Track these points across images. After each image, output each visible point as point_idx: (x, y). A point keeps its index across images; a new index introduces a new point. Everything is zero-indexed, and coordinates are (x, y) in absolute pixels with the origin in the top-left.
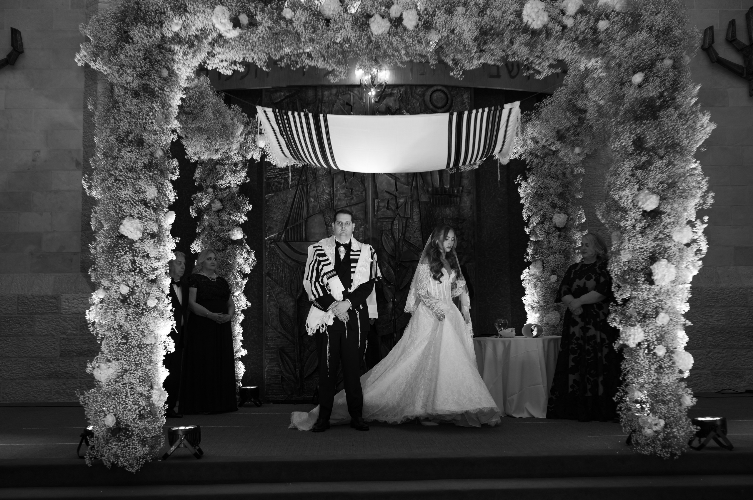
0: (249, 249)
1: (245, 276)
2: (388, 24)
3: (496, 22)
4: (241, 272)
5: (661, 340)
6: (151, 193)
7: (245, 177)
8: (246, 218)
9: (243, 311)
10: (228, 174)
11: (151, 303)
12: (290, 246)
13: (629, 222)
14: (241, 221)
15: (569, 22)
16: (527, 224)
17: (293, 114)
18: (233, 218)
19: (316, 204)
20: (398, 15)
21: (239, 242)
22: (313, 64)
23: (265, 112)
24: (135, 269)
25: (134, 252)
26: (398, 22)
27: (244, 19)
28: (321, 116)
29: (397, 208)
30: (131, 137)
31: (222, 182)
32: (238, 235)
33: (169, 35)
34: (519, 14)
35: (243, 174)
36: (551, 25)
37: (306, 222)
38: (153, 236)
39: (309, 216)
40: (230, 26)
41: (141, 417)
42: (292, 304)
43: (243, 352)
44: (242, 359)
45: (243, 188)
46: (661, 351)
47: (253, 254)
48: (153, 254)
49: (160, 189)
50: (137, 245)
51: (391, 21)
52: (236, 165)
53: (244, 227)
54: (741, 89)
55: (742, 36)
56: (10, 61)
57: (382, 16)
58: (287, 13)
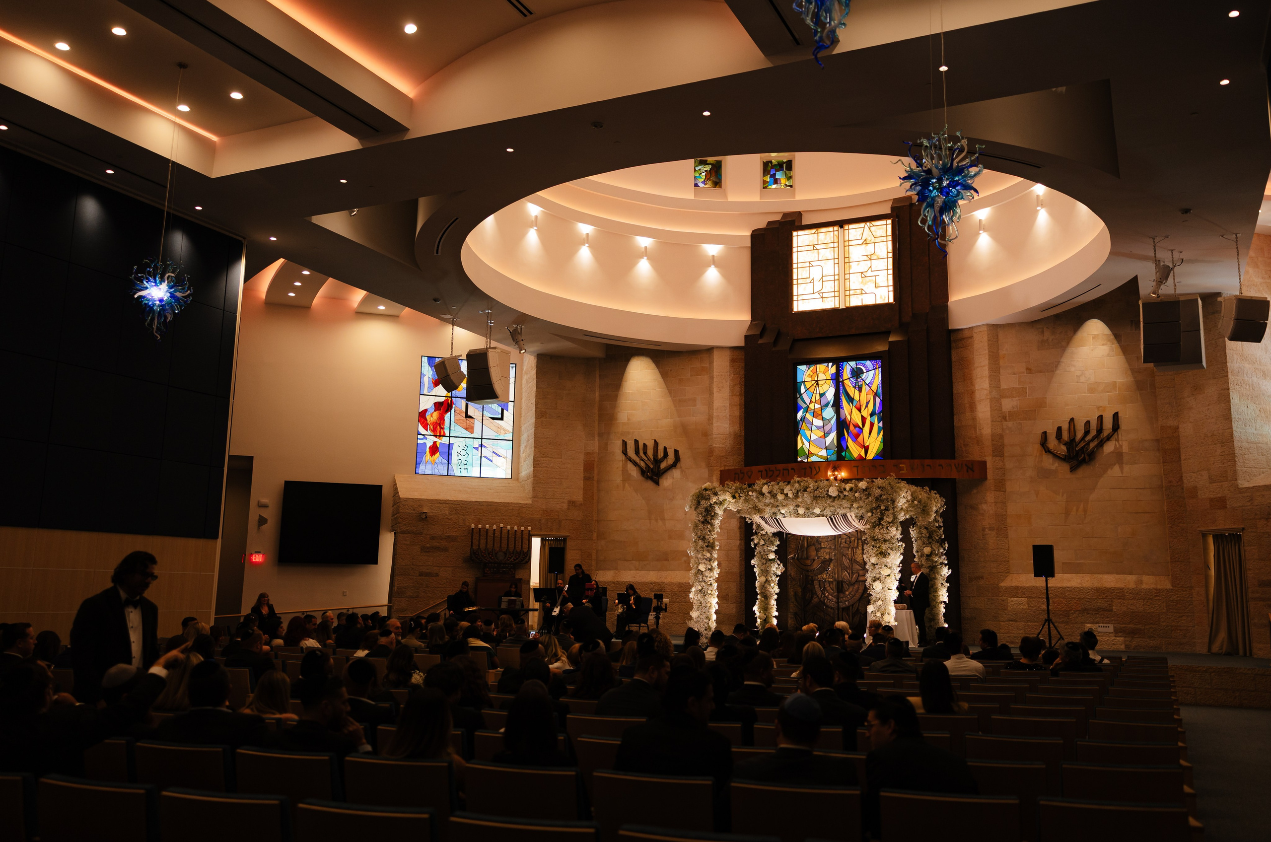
0: (779, 563)
1: (777, 576)
4: (775, 574)
6: (707, 556)
8: (776, 548)
9: (776, 594)
11: (710, 592)
12: (800, 562)
14: (774, 550)
18: (769, 548)
19: (811, 540)
21: (773, 560)
23: (757, 518)
24: (705, 580)
25: (704, 575)
38: (709, 569)
39: (808, 546)
41: (706, 630)
42: (800, 590)
43: (777, 614)
44: (776, 617)
48: (710, 575)
50: (705, 572)
53: (776, 552)
54: (1065, 467)
55: (1065, 436)
56: (674, 465)
57: (781, 493)
58: (750, 493)
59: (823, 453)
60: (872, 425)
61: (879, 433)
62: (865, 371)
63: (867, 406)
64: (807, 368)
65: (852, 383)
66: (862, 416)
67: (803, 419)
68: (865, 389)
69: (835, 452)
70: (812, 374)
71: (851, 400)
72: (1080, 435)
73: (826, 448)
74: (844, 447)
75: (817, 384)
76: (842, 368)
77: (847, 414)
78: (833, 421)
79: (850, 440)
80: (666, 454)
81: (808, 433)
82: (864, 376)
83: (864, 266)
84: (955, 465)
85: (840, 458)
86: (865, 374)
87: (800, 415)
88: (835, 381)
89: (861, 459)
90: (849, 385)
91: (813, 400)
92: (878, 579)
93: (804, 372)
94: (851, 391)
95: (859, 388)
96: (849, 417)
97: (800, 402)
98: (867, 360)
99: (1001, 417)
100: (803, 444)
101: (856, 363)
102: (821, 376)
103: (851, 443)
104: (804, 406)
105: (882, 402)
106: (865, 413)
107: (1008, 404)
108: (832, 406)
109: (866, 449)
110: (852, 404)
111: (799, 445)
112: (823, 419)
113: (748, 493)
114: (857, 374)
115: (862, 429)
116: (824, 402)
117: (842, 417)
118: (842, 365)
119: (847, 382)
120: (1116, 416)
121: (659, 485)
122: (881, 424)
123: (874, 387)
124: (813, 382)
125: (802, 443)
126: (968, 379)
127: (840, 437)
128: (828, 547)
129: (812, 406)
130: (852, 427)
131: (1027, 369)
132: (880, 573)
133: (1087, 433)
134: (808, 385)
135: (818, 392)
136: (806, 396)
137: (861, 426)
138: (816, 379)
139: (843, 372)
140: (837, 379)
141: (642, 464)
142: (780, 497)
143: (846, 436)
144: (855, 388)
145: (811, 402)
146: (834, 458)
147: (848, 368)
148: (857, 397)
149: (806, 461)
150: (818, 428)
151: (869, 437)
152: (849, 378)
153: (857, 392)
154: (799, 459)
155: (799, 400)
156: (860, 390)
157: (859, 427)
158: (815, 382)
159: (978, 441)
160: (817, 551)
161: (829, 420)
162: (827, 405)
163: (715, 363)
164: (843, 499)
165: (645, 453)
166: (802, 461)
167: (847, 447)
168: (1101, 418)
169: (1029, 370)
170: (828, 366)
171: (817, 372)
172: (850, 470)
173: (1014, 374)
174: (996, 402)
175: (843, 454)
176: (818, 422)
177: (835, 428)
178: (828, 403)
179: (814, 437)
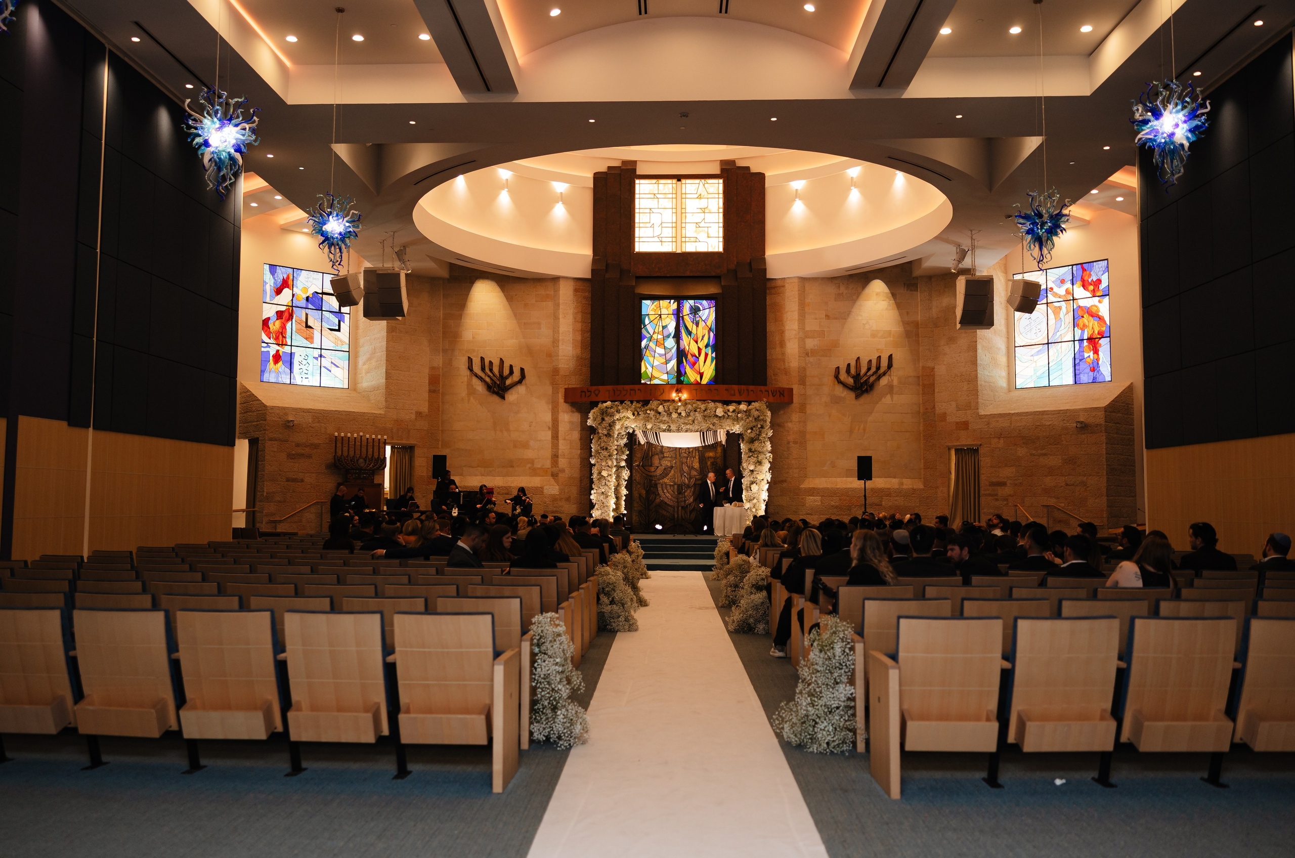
1: (626, 480)
4: (624, 479)
5: (754, 507)
6: (610, 463)
8: (626, 457)
11: (609, 494)
12: (644, 468)
14: (625, 458)
21: (624, 467)
24: (605, 484)
26: (680, 414)
27: (636, 413)
28: (658, 434)
29: (689, 453)
32: (623, 464)
33: (615, 419)
34: (715, 412)
35: (626, 439)
37: (651, 458)
38: (610, 475)
39: (652, 456)
42: (644, 492)
45: (626, 445)
46: (754, 510)
49: (613, 463)
50: (606, 478)
52: (623, 435)
54: (852, 395)
55: (853, 371)
56: (520, 382)
57: (676, 413)
59: (665, 377)
60: (706, 355)
61: (712, 362)
62: (701, 309)
63: (702, 339)
64: (651, 303)
65: (690, 318)
66: (699, 347)
67: (647, 347)
68: (702, 324)
69: (675, 377)
70: (655, 308)
71: (689, 333)
72: (863, 371)
73: (667, 373)
74: (683, 372)
75: (661, 317)
76: (683, 305)
77: (686, 345)
78: (674, 350)
79: (688, 367)
80: (511, 372)
81: (651, 359)
82: (700, 313)
83: (698, 218)
84: (771, 391)
85: (679, 382)
86: (701, 311)
87: (644, 343)
88: (676, 316)
89: (698, 384)
90: (688, 320)
91: (656, 331)
92: (755, 482)
93: (648, 307)
94: (690, 325)
95: (696, 323)
96: (687, 348)
97: (644, 331)
98: (703, 300)
99: (806, 354)
100: (647, 368)
101: (694, 302)
102: (664, 311)
103: (688, 370)
104: (648, 335)
105: (716, 336)
106: (702, 345)
107: (811, 344)
108: (673, 338)
109: (701, 375)
110: (691, 336)
111: (643, 369)
112: (665, 348)
114: (695, 311)
115: (698, 358)
116: (666, 333)
117: (682, 347)
118: (683, 303)
119: (686, 318)
120: (890, 357)
121: (505, 400)
122: (714, 355)
123: (709, 324)
125: (645, 367)
126: (779, 320)
127: (680, 363)
129: (655, 336)
130: (689, 356)
131: (826, 316)
132: (757, 478)
133: (869, 369)
134: (652, 318)
135: (661, 324)
136: (650, 327)
137: (698, 356)
138: (659, 313)
139: (683, 309)
140: (678, 314)
141: (488, 379)
142: (674, 416)
143: (685, 363)
144: (693, 323)
145: (654, 333)
146: (674, 381)
147: (687, 305)
148: (694, 331)
149: (649, 383)
150: (661, 355)
151: (704, 365)
152: (688, 314)
153: (695, 326)
154: (643, 382)
155: (643, 330)
156: (697, 325)
157: (695, 356)
158: (658, 315)
159: (786, 372)
160: (660, 460)
161: (670, 349)
162: (668, 336)
163: (561, 292)
164: (727, 418)
165: (491, 370)
166: (645, 384)
167: (685, 373)
168: (879, 357)
169: (827, 317)
170: (670, 303)
171: (660, 307)
172: (690, 393)
173: (816, 319)
174: (802, 341)
175: (682, 378)
176: (660, 351)
177: (675, 356)
178: (670, 334)
179: (656, 363)
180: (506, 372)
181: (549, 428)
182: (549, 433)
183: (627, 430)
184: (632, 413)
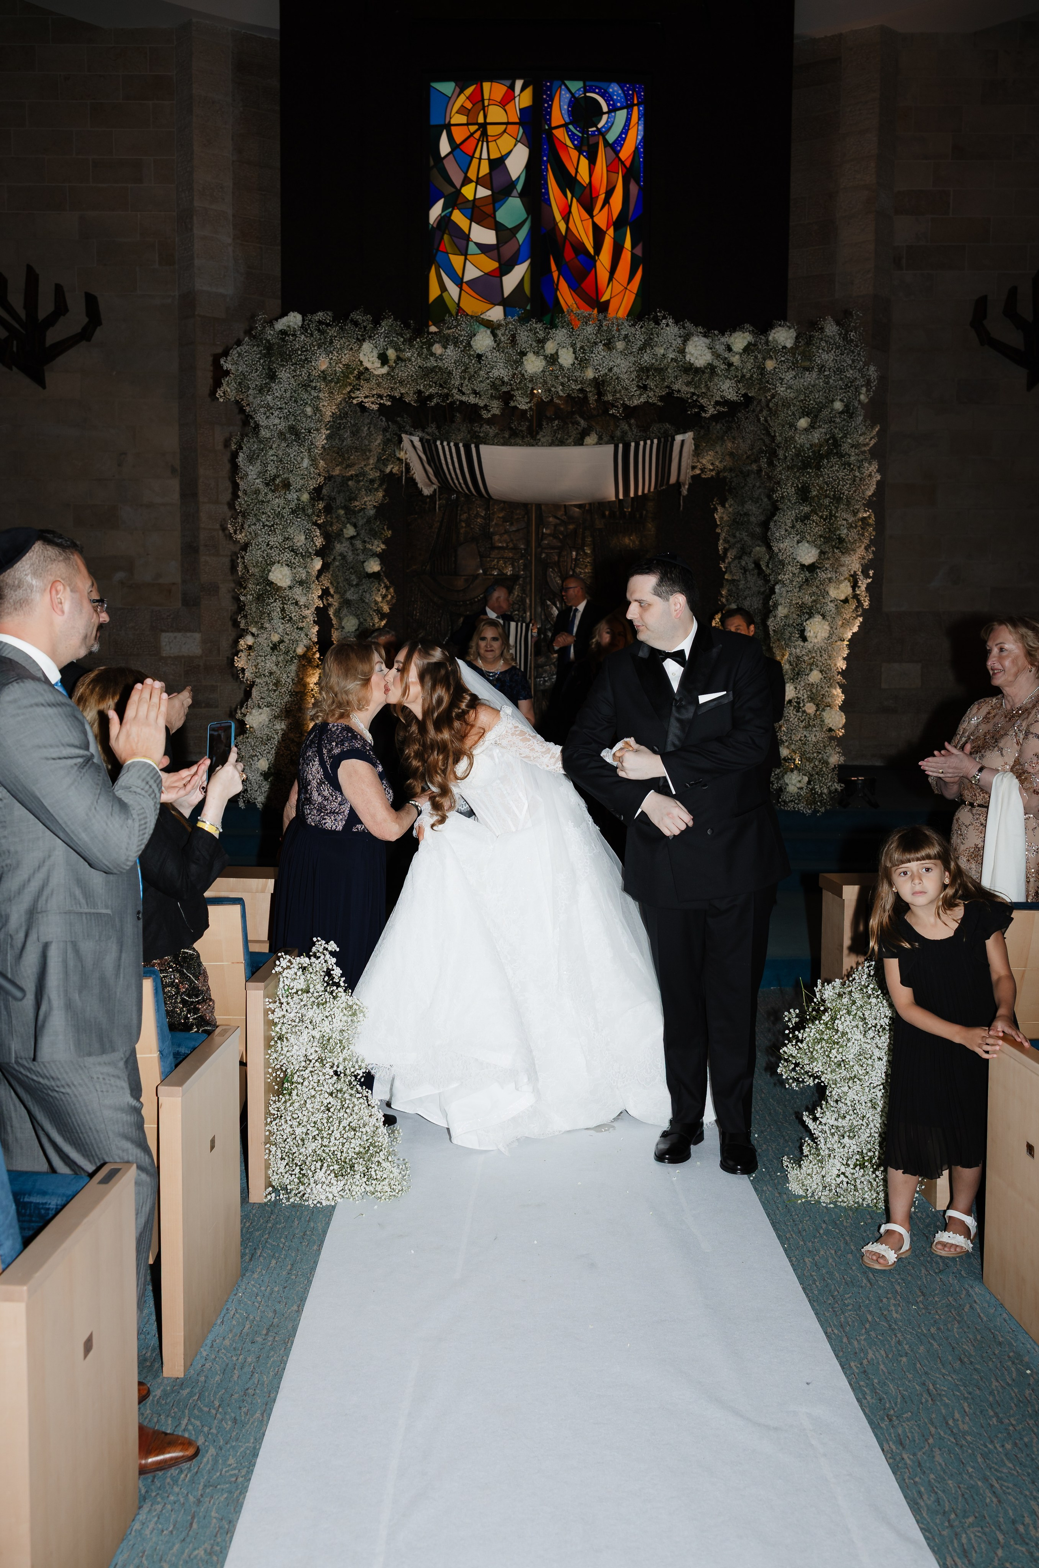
0: (388, 584)
2: (544, 363)
3: (656, 360)
4: (379, 611)
6: (300, 540)
7: (384, 496)
8: (383, 546)
10: (363, 492)
13: (786, 577)
14: (378, 550)
15: (736, 360)
16: (723, 558)
17: (442, 444)
18: (367, 545)
20: (553, 352)
21: (375, 576)
22: (464, 398)
23: (412, 441)
24: (285, 616)
25: (284, 600)
26: (553, 359)
27: (391, 353)
28: (473, 446)
29: (566, 536)
30: (278, 481)
31: (357, 503)
32: (374, 566)
33: (316, 374)
35: (380, 494)
36: (716, 363)
37: (456, 551)
38: (301, 583)
39: (459, 543)
40: (378, 364)
45: (381, 511)
47: (392, 590)
48: (302, 601)
49: (307, 535)
50: (287, 592)
51: (546, 357)
52: (372, 481)
53: (381, 557)
54: (1019, 376)
55: (1025, 309)
56: (85, 335)
57: (537, 353)
58: (437, 349)
60: (618, 250)
61: (634, 271)
62: (605, 108)
63: (606, 201)
64: (458, 90)
65: (572, 137)
66: (595, 227)
67: (445, 221)
68: (605, 155)
69: (527, 311)
70: (469, 105)
71: (568, 181)
73: (503, 303)
74: (549, 300)
75: (484, 134)
76: (549, 97)
77: (558, 217)
78: (524, 234)
79: (563, 286)
80: (61, 309)
82: (601, 123)
86: (605, 117)
87: (434, 214)
88: (529, 129)
90: (565, 143)
91: (472, 175)
93: (449, 101)
94: (570, 158)
95: (588, 152)
96: (562, 227)
97: (435, 179)
98: (611, 81)
99: (894, 258)
100: (443, 288)
101: (585, 87)
102: (495, 115)
103: (565, 293)
104: (447, 190)
105: (643, 194)
106: (601, 219)
107: (908, 230)
108: (521, 195)
109: (603, 310)
110: (572, 192)
111: (434, 292)
112: (498, 227)
113: (429, 349)
114: (585, 114)
115: (592, 258)
116: (499, 183)
117: (546, 225)
118: (550, 88)
119: (560, 135)
121: (44, 387)
122: (639, 251)
123: (626, 152)
124: (473, 128)
125: (440, 288)
127: (540, 276)
128: (511, 545)
129: (468, 192)
130: (568, 254)
131: (955, 148)
134: (459, 135)
135: (485, 155)
136: (453, 165)
137: (592, 251)
138: (481, 120)
139: (550, 107)
140: (535, 125)
143: (555, 275)
144: (580, 152)
145: (466, 181)
147: (563, 97)
148: (583, 175)
150: (484, 249)
151: (610, 279)
152: (565, 126)
153: (584, 163)
155: (435, 173)
156: (592, 157)
157: (587, 253)
158: (476, 127)
160: (481, 557)
161: (513, 232)
162: (507, 192)
163: (197, 67)
167: (556, 303)
169: (959, 151)
170: (512, 87)
171: (483, 100)
173: (925, 158)
174: (884, 222)
176: (483, 235)
177: (526, 251)
178: (512, 186)
179: (471, 274)
180: (46, 307)
181: (173, 470)
182: (175, 484)
183: (386, 466)
184: (375, 354)
